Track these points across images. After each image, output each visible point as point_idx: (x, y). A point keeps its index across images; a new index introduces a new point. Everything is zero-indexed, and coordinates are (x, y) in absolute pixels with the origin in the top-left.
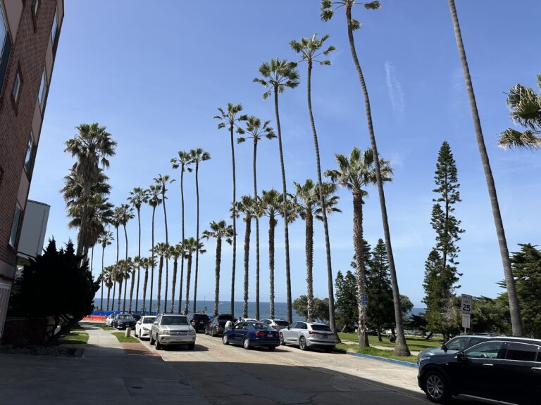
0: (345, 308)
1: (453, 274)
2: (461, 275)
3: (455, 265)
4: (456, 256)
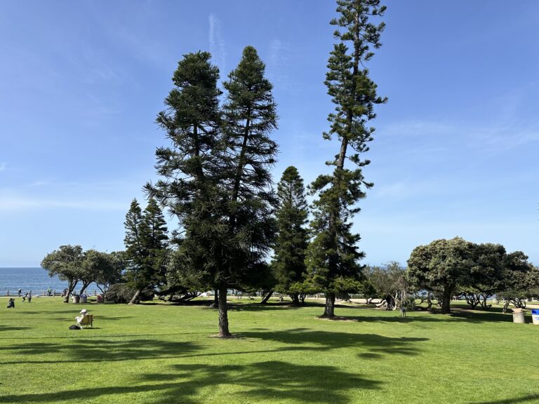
0: (140, 263)
1: (356, 185)
2: (371, 185)
3: (361, 168)
4: (364, 149)
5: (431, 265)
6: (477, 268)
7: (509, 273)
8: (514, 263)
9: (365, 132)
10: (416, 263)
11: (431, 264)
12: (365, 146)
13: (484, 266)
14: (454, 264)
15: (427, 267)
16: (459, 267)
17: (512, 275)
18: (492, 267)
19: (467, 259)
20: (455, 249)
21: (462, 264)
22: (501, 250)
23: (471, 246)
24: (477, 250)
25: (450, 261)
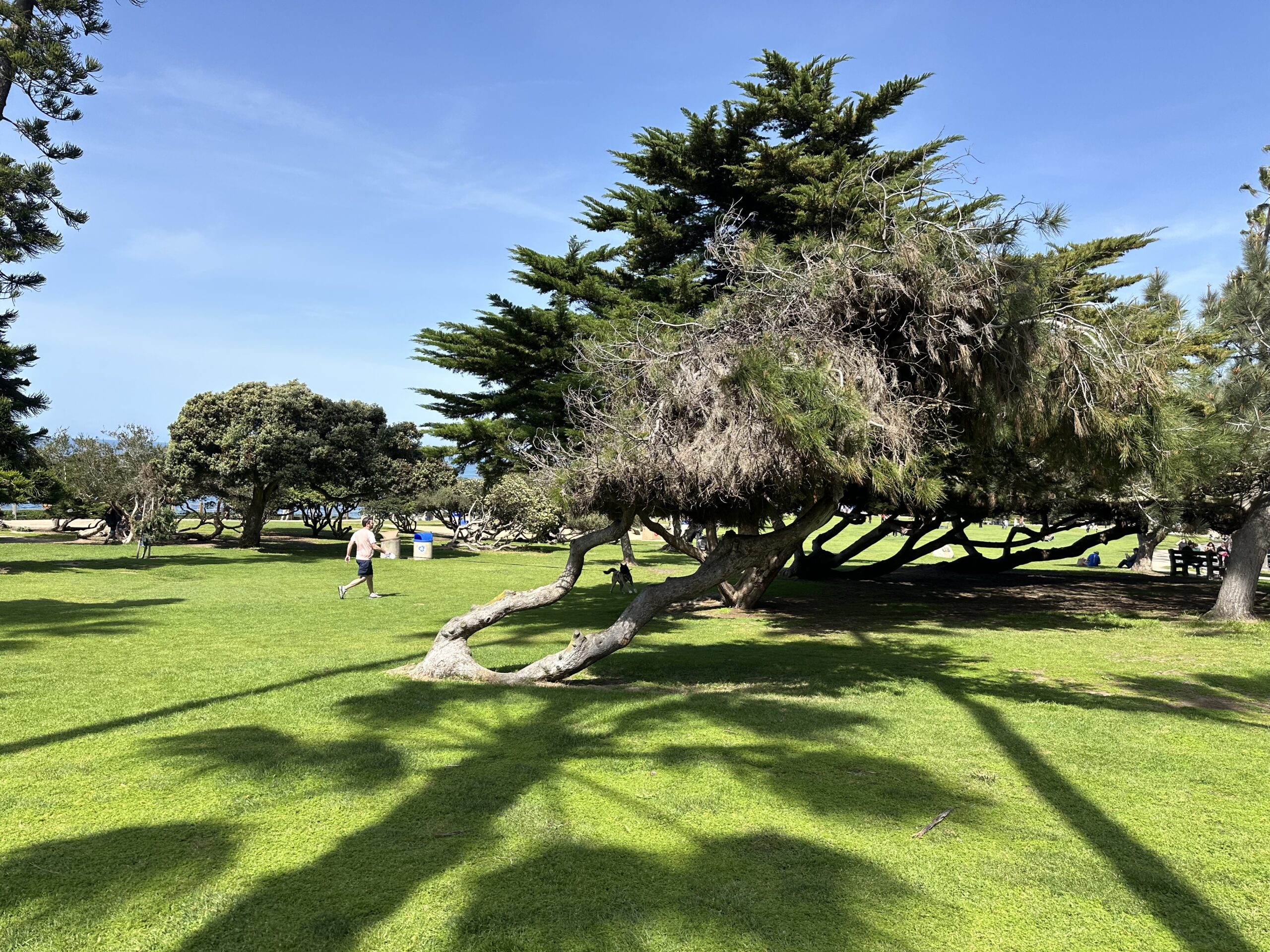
1: (31, 207)
2: (80, 218)
3: (52, 163)
4: (66, 112)
5: (225, 440)
6: (323, 450)
7: (386, 463)
8: (396, 445)
9: (72, 66)
10: (190, 433)
11: (226, 436)
12: (67, 103)
13: (339, 446)
14: (277, 439)
15: (217, 442)
16: (286, 446)
17: (390, 466)
18: (354, 450)
19: (306, 430)
20: (283, 406)
21: (295, 441)
22: (378, 417)
23: (318, 403)
24: (330, 413)
25: (270, 432)
